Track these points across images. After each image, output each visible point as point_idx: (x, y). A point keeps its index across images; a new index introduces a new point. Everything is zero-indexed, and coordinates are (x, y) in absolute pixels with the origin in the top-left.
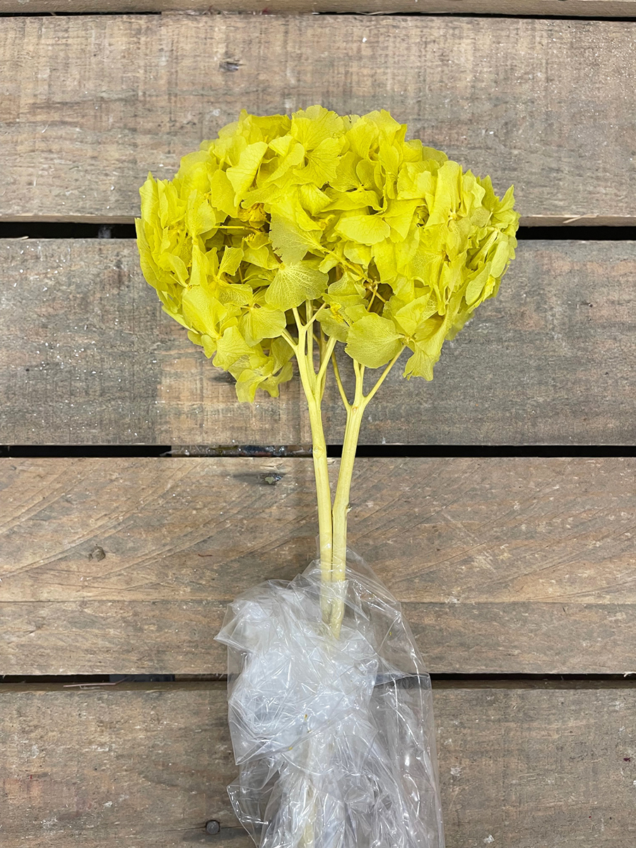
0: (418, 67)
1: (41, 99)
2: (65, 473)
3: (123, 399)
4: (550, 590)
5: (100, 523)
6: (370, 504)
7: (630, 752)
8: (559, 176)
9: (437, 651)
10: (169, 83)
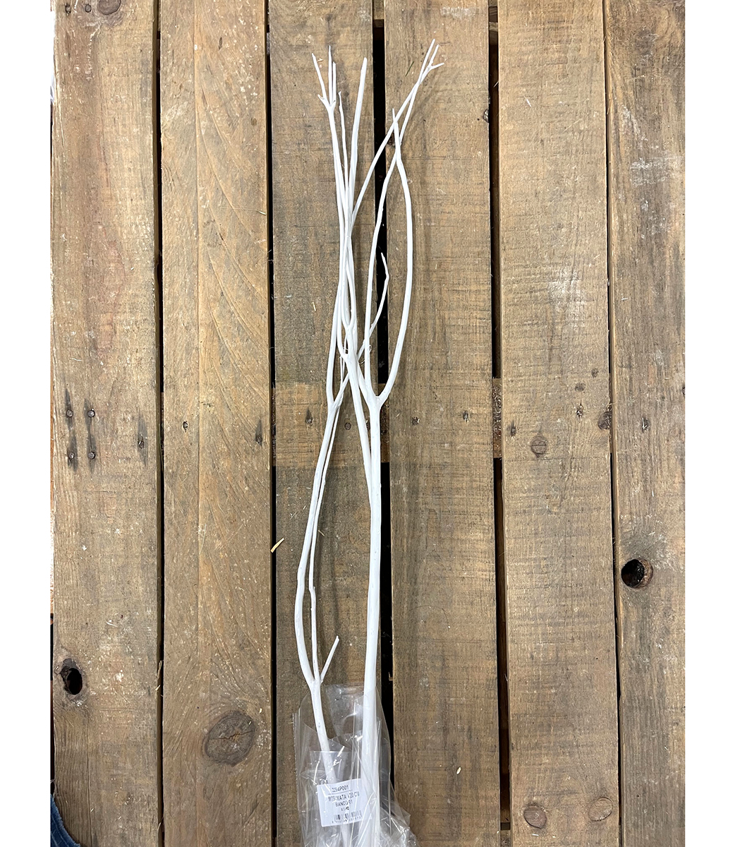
0: (467, 512)
1: (447, 322)
2: (261, 338)
3: (298, 366)
4: (205, 578)
5: (237, 356)
6: (247, 488)
7: (126, 618)
8: (413, 583)
9: (175, 522)
10: (456, 386)
